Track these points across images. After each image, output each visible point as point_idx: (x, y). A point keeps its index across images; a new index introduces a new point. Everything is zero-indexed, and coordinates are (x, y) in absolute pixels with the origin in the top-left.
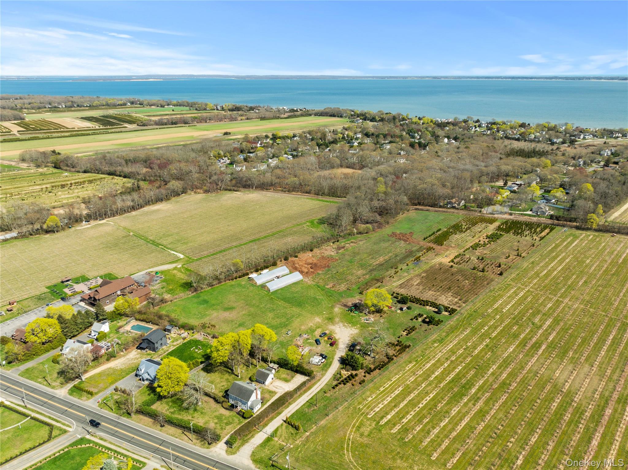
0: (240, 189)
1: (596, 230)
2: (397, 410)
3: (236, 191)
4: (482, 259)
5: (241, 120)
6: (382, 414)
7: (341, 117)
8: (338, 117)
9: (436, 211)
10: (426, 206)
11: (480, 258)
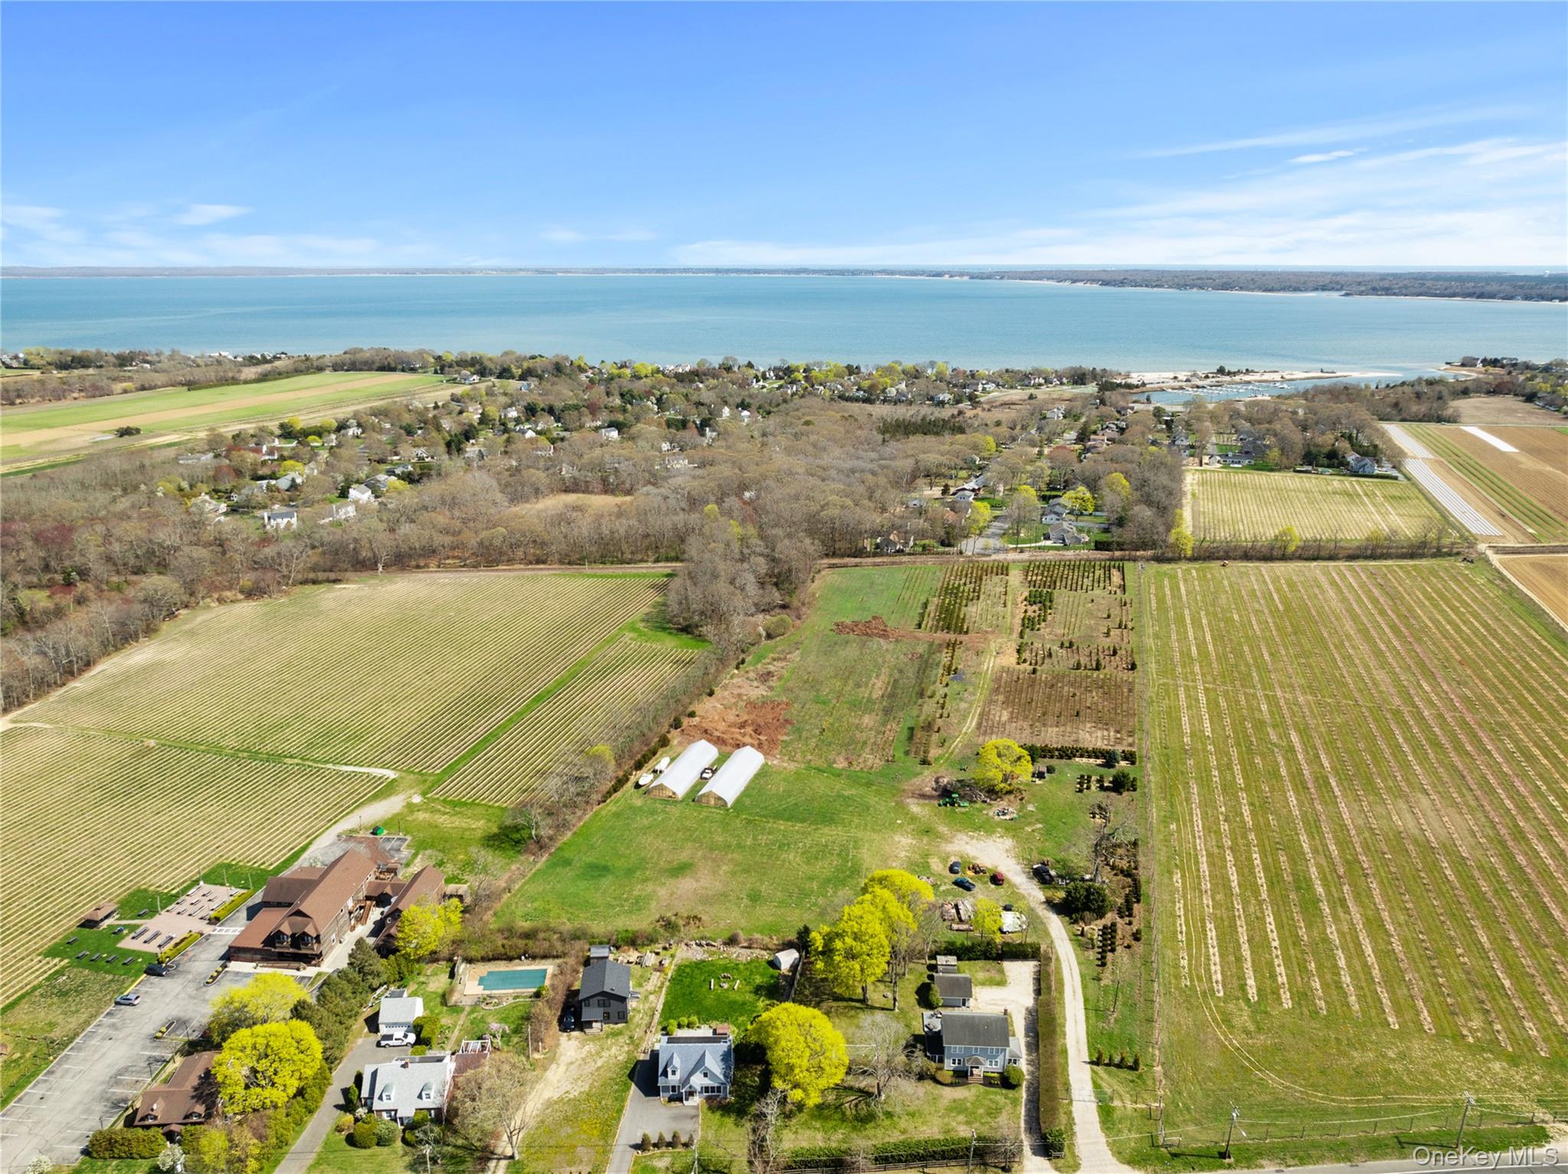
0: (348, 574)
1: (1193, 559)
2: (1248, 965)
3: (336, 581)
4: (1071, 645)
5: (125, 391)
6: (1235, 983)
7: (413, 370)
8: (403, 370)
9: (875, 565)
10: (842, 556)
11: (1067, 644)
